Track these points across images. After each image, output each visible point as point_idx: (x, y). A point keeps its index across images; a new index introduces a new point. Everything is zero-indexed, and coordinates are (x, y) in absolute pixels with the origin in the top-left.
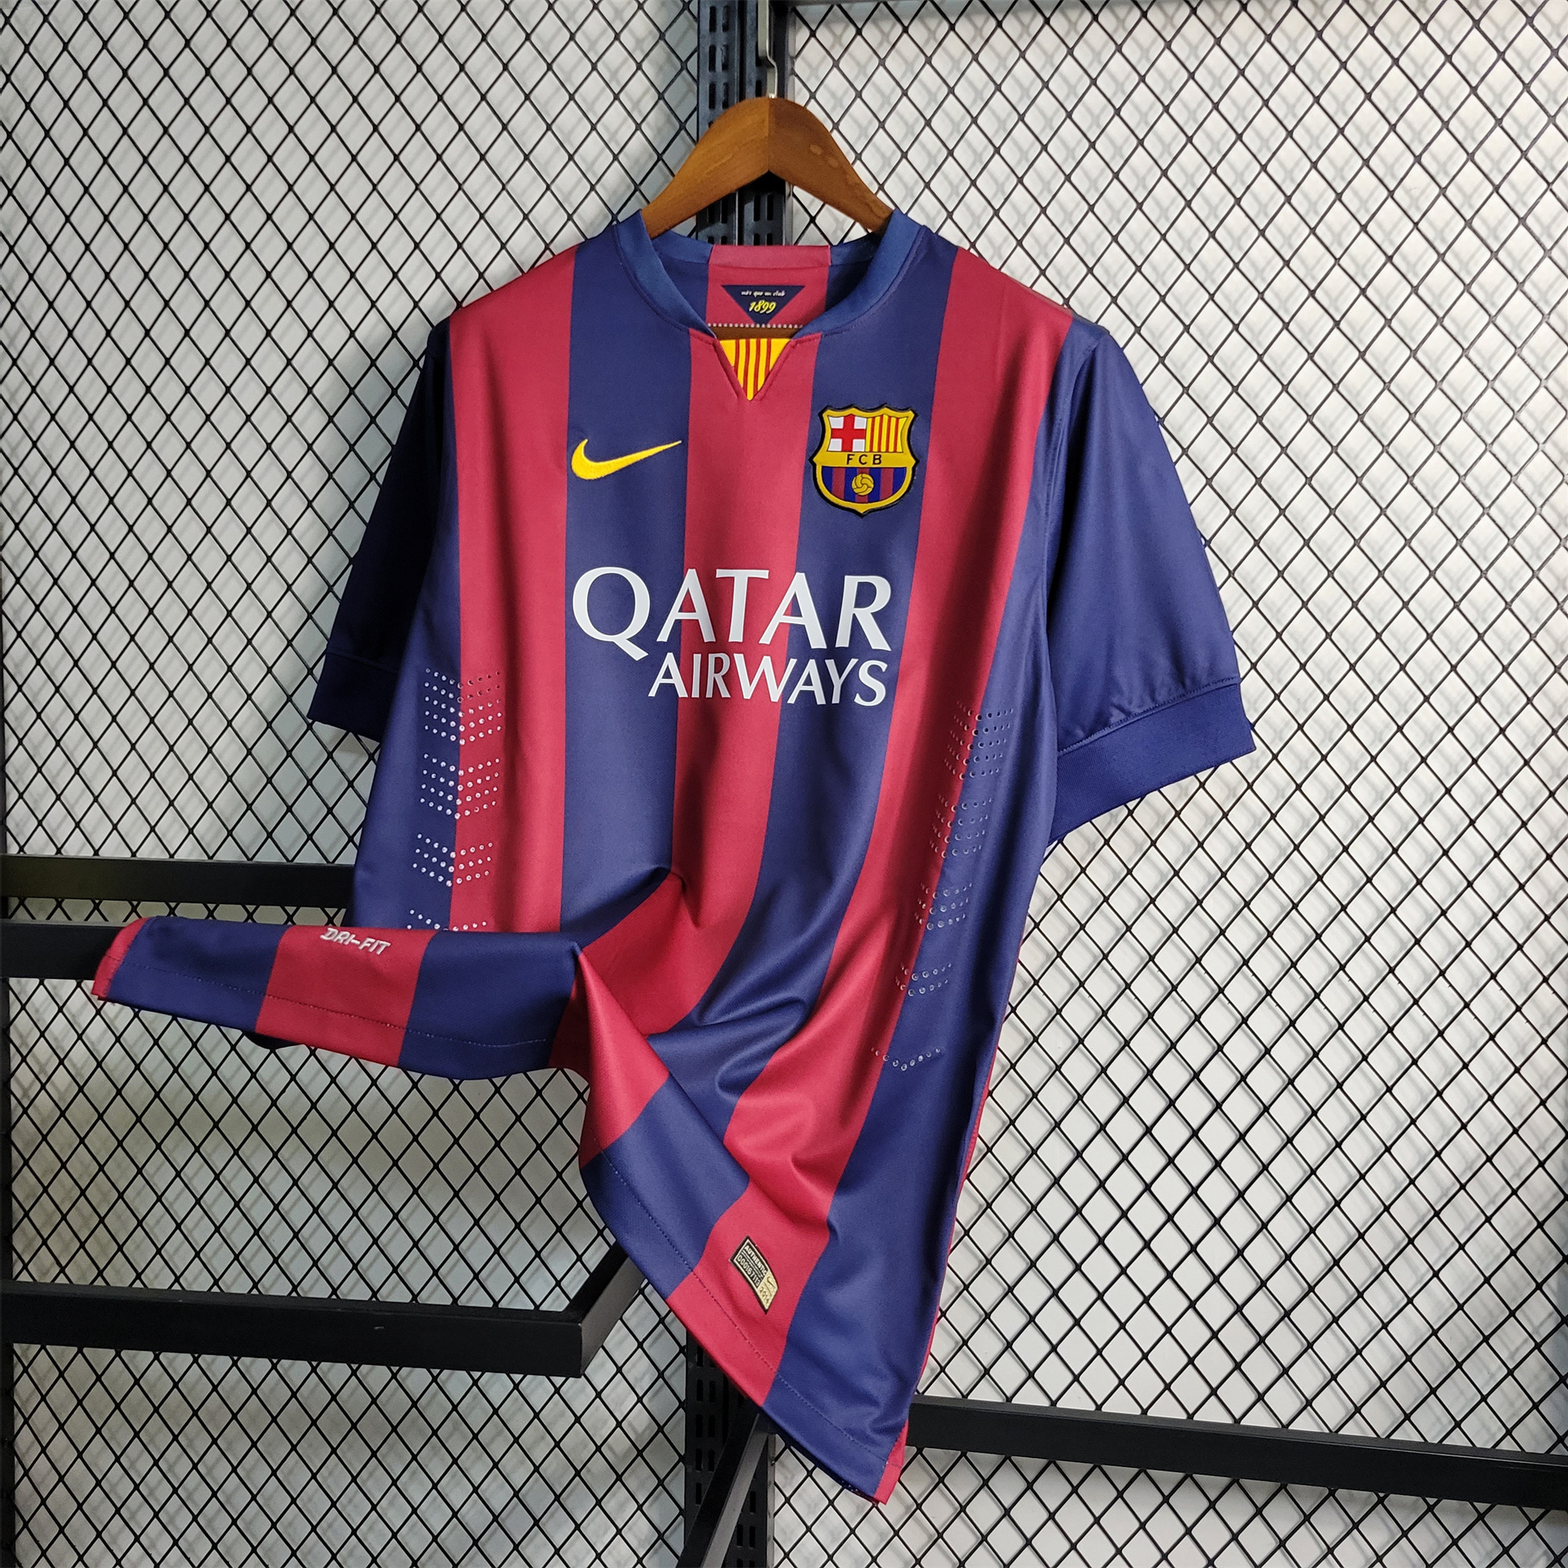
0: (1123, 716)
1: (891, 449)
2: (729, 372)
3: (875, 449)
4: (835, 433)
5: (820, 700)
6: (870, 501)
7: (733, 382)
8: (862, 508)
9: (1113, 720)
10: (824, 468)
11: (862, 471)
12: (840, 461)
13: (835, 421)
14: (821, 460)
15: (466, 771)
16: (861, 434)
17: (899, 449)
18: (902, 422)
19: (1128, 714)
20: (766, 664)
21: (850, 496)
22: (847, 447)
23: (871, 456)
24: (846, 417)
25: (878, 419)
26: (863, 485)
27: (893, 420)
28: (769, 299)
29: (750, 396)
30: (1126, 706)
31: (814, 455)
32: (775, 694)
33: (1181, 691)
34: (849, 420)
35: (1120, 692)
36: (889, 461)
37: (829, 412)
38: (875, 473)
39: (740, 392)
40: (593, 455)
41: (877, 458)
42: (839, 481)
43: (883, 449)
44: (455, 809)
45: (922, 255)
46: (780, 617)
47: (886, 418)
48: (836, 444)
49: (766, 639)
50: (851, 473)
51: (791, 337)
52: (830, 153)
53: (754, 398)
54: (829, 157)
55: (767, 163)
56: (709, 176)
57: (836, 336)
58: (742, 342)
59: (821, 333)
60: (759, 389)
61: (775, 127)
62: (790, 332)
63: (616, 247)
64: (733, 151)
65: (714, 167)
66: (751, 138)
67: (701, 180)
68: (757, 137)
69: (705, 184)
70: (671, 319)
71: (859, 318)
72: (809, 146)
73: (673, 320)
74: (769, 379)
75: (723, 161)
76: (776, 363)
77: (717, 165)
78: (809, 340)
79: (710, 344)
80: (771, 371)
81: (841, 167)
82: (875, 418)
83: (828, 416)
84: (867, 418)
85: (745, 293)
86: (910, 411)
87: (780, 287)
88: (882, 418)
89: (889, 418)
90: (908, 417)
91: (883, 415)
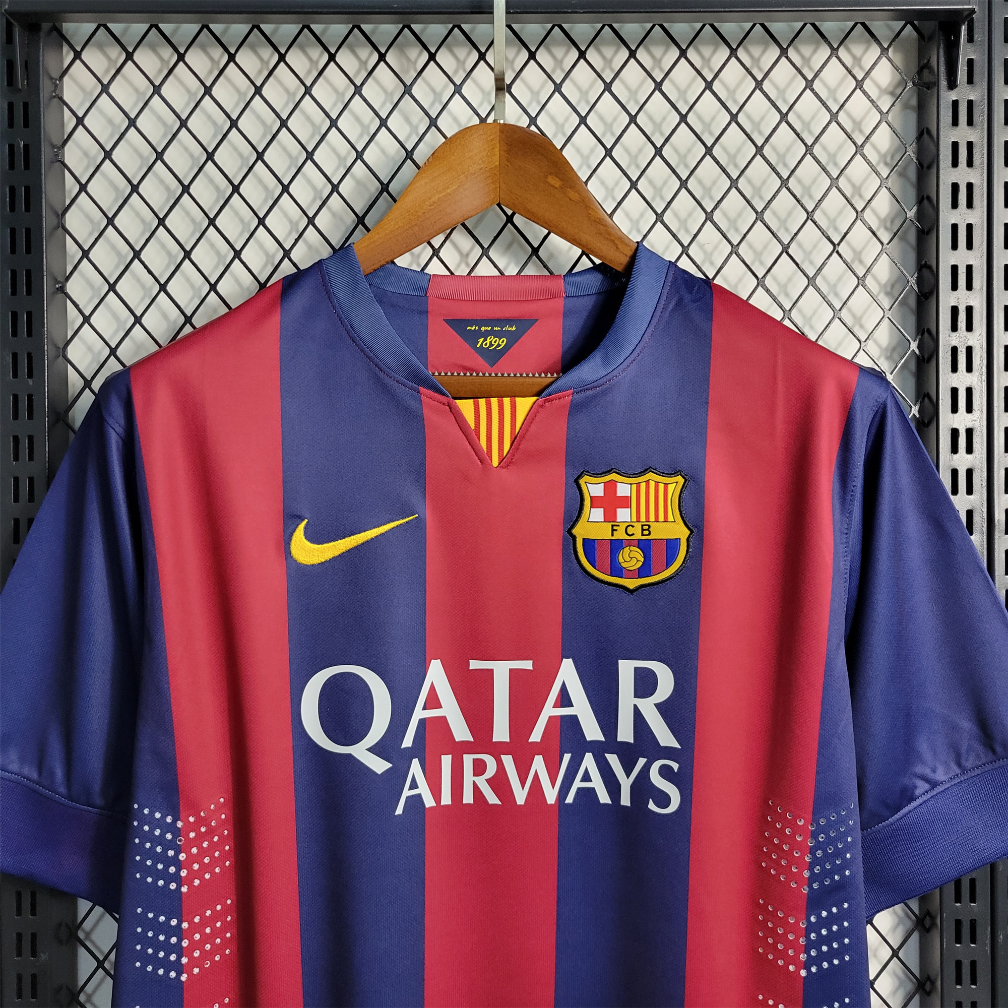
0: (927, 786)
1: (661, 518)
2: (471, 436)
3: (643, 519)
4: (596, 502)
5: (604, 797)
6: (640, 577)
7: (476, 448)
8: (631, 584)
9: (918, 792)
10: (585, 541)
11: (630, 543)
12: (603, 532)
13: (594, 488)
14: (581, 531)
15: (191, 923)
16: (625, 502)
17: (671, 518)
18: (671, 488)
19: (934, 784)
20: (538, 764)
21: (617, 570)
22: (610, 517)
23: (638, 526)
24: (606, 484)
25: (643, 485)
26: (631, 558)
27: (661, 486)
28: (498, 335)
29: (495, 462)
30: (931, 775)
31: (573, 527)
32: (551, 795)
33: (990, 756)
34: (610, 487)
35: (923, 762)
36: (660, 532)
37: (586, 478)
38: (645, 546)
39: (483, 459)
40: (316, 536)
41: (645, 529)
42: (603, 555)
43: (652, 518)
44: (180, 971)
45: (671, 306)
46: (549, 710)
47: (652, 484)
48: (597, 514)
49: (536, 736)
50: (616, 546)
51: (538, 394)
52: (571, 186)
53: (499, 464)
54: (569, 190)
55: (498, 194)
56: (431, 207)
57: (589, 393)
58: (482, 402)
59: (572, 390)
60: (505, 455)
61: (507, 156)
62: (537, 389)
63: (328, 292)
64: (459, 181)
65: (437, 197)
66: (479, 166)
67: (422, 211)
68: (486, 166)
69: (428, 216)
70: (398, 376)
71: (613, 372)
72: (546, 177)
73: (400, 377)
74: (515, 443)
75: (449, 191)
76: (523, 424)
77: (441, 195)
78: (559, 399)
79: (444, 404)
80: (518, 433)
81: (583, 201)
82: (638, 484)
83: (585, 482)
84: (631, 484)
85: (470, 328)
86: (678, 475)
87: (509, 321)
88: (649, 484)
89: (657, 483)
90: (677, 482)
91: (648, 481)
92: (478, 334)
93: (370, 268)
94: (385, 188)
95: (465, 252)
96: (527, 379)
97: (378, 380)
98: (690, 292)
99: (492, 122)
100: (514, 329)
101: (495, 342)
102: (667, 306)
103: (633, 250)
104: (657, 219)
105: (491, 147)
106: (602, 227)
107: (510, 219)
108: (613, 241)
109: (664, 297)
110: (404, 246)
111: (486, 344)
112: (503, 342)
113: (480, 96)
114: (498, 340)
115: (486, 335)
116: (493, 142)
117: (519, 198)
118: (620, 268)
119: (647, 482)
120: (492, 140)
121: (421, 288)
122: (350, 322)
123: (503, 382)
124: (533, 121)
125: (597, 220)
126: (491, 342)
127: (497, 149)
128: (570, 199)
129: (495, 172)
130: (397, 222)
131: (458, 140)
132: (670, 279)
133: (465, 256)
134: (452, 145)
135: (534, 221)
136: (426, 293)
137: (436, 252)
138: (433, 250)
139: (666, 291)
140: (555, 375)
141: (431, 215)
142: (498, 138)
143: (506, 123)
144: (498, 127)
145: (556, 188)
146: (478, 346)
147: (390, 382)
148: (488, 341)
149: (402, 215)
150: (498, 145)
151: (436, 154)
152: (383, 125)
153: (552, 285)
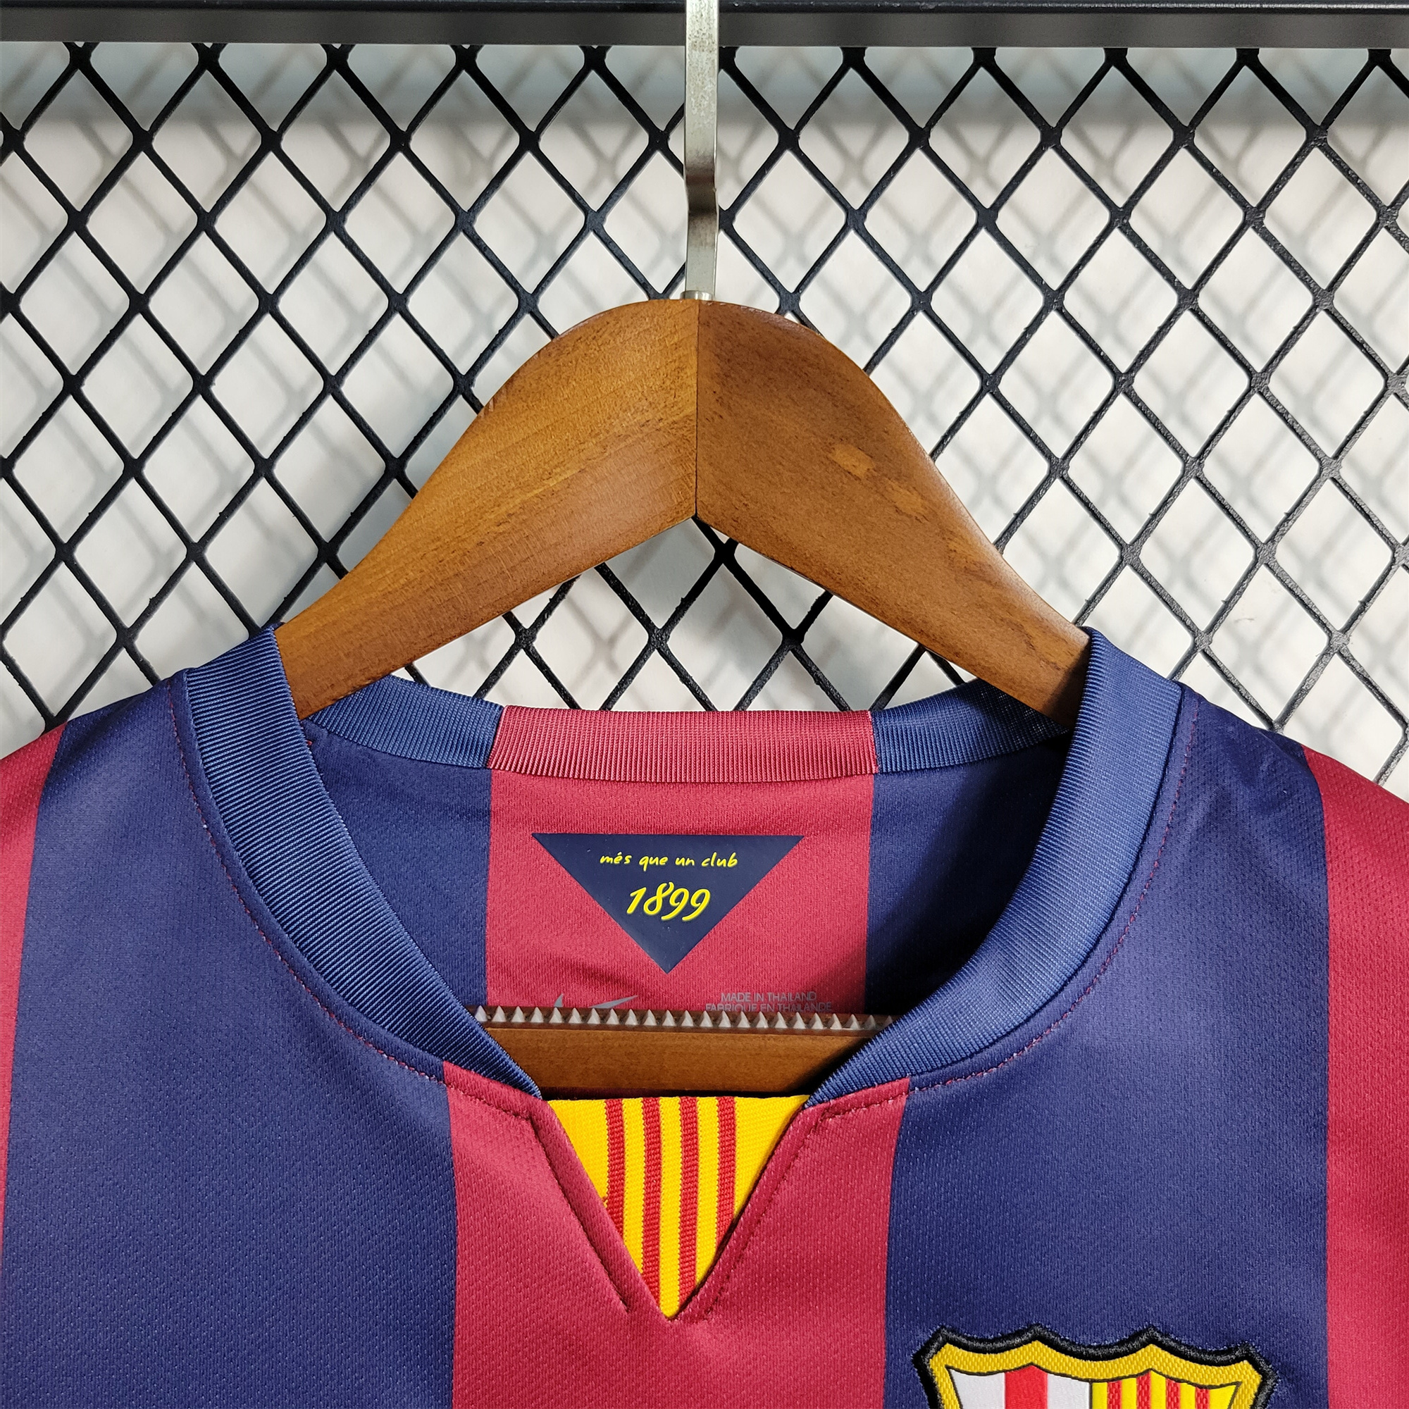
2: (595, 1219)
7: (610, 1259)
13: (971, 1385)
18: (1220, 1404)
24: (1013, 1377)
25: (1130, 1391)
27: (1189, 1396)
28: (689, 880)
29: (669, 1302)
34: (1026, 1386)
37: (950, 1353)
45: (1196, 817)
47: (1159, 1387)
51: (806, 1085)
52: (899, 473)
53: (683, 1307)
54: (895, 485)
55: (692, 493)
56: (501, 529)
57: (960, 1085)
58: (633, 1108)
59: (907, 1080)
60: (700, 1275)
61: (718, 388)
62: (796, 1070)
63: (191, 770)
64: (583, 456)
65: (518, 501)
66: (639, 417)
67: (476, 539)
68: (659, 415)
69: (491, 552)
70: (378, 1028)
71: (1032, 1022)
72: (829, 448)
73: (384, 1032)
74: (732, 1242)
75: (552, 483)
76: (756, 1184)
77: (529, 495)
78: (867, 1106)
79: (516, 1115)
80: (742, 1211)
81: (935, 514)
82: (1115, 1384)
83: (948, 1368)
84: (1091, 1381)
85: (609, 859)
86: (1238, 1360)
87: (719, 840)
88: (1147, 1383)
89: (1174, 1384)
90: (1237, 1384)
91: (1147, 1371)
92: (633, 878)
93: (323, 696)
94: (395, 468)
95: (606, 633)
96: (771, 1041)
97: (316, 1037)
98: (1248, 779)
99: (678, 298)
100: (733, 862)
101: (679, 899)
102: (1180, 816)
103: (1076, 654)
104: (1121, 558)
105: (674, 365)
106: (986, 588)
107: (725, 554)
108: (1019, 628)
109: (1171, 792)
110: (422, 634)
111: (652, 906)
112: (701, 900)
113: (653, 241)
114: (686, 892)
115: (652, 880)
116: (681, 352)
117: (751, 506)
118: (1036, 702)
119: (1143, 1379)
120: (677, 346)
121: (469, 746)
122: (247, 858)
123: (699, 1048)
124: (790, 300)
125: (973, 567)
126: (666, 900)
127: (691, 371)
128: (898, 511)
129: (684, 432)
130: (402, 569)
131: (582, 346)
132: (1185, 737)
133: (606, 644)
134: (563, 359)
135: (792, 569)
136: (487, 762)
137: (524, 639)
138: (518, 633)
139: (1175, 773)
140: (855, 1026)
141: (500, 547)
142: (694, 341)
143: (718, 299)
144: (695, 312)
145: (857, 478)
146: (630, 910)
147: (355, 1046)
148: (659, 897)
149: (416, 550)
150: (693, 361)
151: (516, 383)
152: (396, 310)
153: (840, 737)
